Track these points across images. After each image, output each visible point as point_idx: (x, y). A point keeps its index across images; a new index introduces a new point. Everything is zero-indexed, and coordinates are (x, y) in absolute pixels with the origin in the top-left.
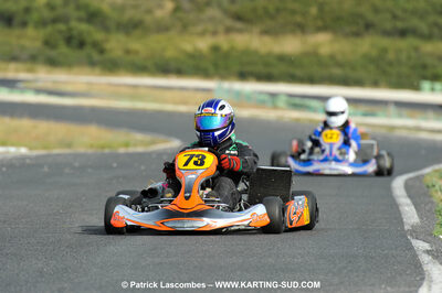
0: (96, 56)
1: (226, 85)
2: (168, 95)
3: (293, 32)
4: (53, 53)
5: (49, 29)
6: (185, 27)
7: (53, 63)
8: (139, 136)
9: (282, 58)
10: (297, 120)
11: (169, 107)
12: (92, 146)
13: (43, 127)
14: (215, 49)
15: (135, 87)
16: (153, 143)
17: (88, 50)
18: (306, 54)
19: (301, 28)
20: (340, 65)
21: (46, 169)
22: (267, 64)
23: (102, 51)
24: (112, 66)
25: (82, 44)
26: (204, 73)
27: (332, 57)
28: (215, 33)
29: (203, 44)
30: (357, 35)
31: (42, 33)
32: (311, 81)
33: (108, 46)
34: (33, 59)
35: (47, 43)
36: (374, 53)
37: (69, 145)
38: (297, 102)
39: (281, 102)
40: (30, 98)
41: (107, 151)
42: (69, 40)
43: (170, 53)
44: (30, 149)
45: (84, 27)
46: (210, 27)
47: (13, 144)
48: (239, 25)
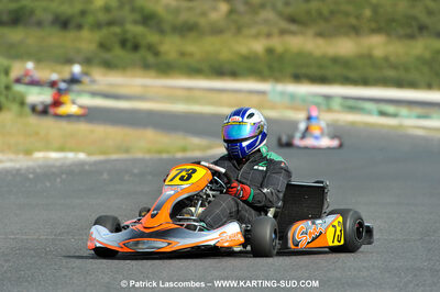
0: (151, 59)
1: (280, 87)
2: (224, 97)
3: (346, 34)
4: (107, 56)
5: (104, 32)
6: (239, 30)
7: (108, 65)
8: (196, 141)
9: (335, 60)
10: (353, 124)
12: (149, 151)
13: (100, 131)
14: (270, 51)
15: (190, 89)
16: (210, 147)
17: (143, 52)
18: (361, 56)
19: (355, 31)
20: (394, 67)
21: (105, 176)
22: (320, 67)
23: (157, 54)
24: (166, 69)
25: (136, 47)
27: (386, 59)
28: (269, 35)
29: (258, 46)
30: (411, 37)
31: (98, 36)
32: (365, 82)
33: (163, 48)
34: (88, 61)
35: (103, 46)
36: (427, 55)
37: (127, 151)
38: (352, 105)
39: (336, 104)
40: (87, 101)
41: (165, 156)
42: (123, 43)
43: (225, 55)
44: (89, 154)
45: (138, 29)
46: (265, 29)
47: (71, 150)
48: (293, 27)
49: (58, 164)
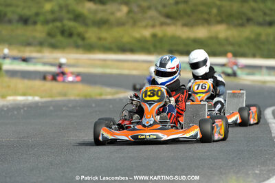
0: (80, 42)
2: (126, 65)
3: (202, 24)
4: (53, 41)
5: (51, 26)
6: (135, 23)
7: (54, 47)
8: (108, 90)
9: (195, 41)
11: (126, 72)
12: (78, 95)
13: (48, 85)
14: (154, 36)
15: (105, 60)
16: (117, 93)
17: (75, 38)
18: (211, 38)
19: (207, 22)
20: (232, 44)
21: (51, 108)
22: (186, 45)
23: (83, 39)
24: (90, 48)
25: (71, 35)
26: (147, 51)
27: (227, 39)
28: (153, 26)
29: (147, 33)
30: (242, 25)
31: (46, 28)
33: (87, 35)
34: (41, 44)
35: (50, 35)
36: (253, 36)
40: (40, 68)
42: (63, 32)
43: (126, 39)
44: (41, 97)
45: (72, 24)
46: (151, 22)
47: (30, 95)
48: (168, 21)
49: (22, 103)
